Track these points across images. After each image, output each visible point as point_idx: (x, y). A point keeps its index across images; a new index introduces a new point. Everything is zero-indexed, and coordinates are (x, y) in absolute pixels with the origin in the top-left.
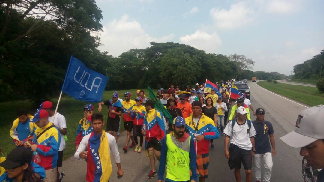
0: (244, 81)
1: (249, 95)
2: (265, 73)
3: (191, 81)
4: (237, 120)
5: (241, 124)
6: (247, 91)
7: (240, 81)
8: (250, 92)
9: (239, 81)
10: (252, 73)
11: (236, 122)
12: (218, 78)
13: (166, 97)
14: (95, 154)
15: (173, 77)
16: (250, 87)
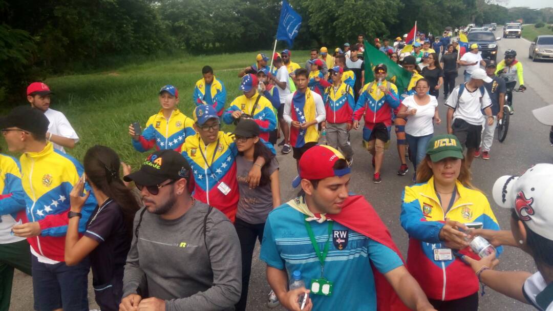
0: (491, 27)
1: (494, 53)
2: (530, 10)
3: (374, 30)
4: (466, 85)
5: (472, 91)
6: (491, 46)
7: (483, 28)
8: (497, 47)
9: (482, 26)
10: (505, 10)
11: (465, 89)
12: (435, 22)
13: (355, 56)
14: (300, 113)
15: (334, 23)
16: (498, 38)
